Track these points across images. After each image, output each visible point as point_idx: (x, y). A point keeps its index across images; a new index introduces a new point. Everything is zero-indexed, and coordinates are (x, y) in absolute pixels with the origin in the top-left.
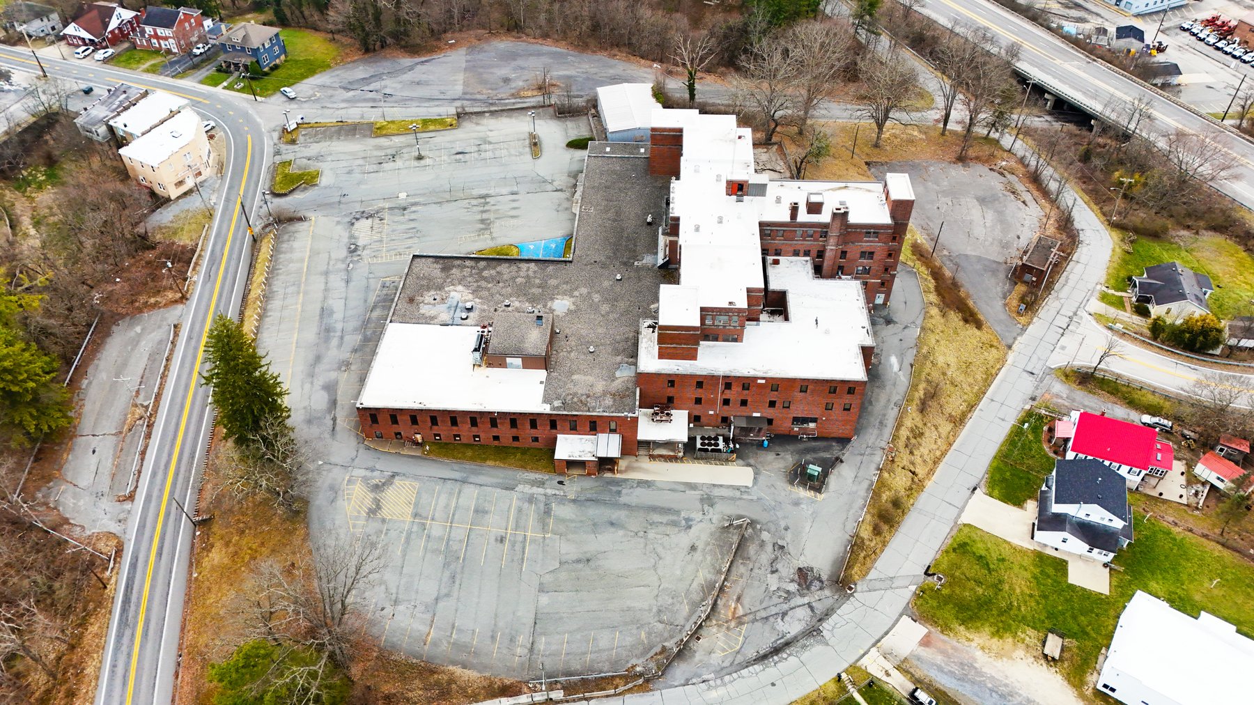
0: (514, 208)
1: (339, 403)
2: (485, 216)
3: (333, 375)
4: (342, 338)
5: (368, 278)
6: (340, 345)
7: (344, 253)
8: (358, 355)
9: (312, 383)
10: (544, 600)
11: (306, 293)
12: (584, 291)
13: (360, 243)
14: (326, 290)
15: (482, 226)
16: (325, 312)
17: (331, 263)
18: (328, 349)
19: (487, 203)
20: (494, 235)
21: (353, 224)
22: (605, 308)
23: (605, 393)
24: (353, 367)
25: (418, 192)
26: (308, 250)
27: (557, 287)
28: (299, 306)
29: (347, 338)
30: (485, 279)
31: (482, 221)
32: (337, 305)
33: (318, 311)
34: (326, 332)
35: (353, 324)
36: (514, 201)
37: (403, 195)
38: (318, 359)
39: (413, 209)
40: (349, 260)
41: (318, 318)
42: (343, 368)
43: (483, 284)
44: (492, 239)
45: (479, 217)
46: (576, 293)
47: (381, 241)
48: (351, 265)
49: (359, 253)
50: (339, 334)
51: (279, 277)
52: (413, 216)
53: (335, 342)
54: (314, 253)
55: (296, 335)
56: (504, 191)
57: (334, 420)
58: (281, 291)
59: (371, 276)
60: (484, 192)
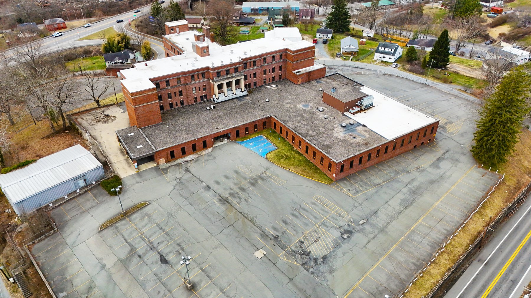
1: (436, 158)
2: (247, 186)
3: (430, 170)
4: (409, 183)
5: (360, 204)
6: (413, 180)
7: (357, 235)
8: (409, 169)
9: (444, 174)
11: (409, 227)
12: (288, 105)
13: (337, 234)
14: (393, 218)
15: (260, 182)
16: (407, 204)
17: (371, 236)
18: (422, 183)
19: (231, 194)
20: (263, 170)
21: (324, 258)
22: (292, 97)
24: (416, 166)
25: (247, 244)
26: (378, 264)
27: (295, 112)
28: (420, 221)
29: (407, 181)
30: (318, 132)
31: (253, 184)
32: (395, 204)
33: (411, 208)
34: (415, 193)
36: (218, 183)
37: (259, 254)
38: (432, 182)
39: (271, 232)
40: (358, 228)
41: (414, 204)
42: (422, 169)
43: (322, 130)
44: (268, 169)
45: (251, 189)
47: (323, 224)
48: (361, 222)
49: (346, 227)
50: (409, 186)
51: (419, 256)
52: (282, 224)
53: (415, 184)
54: (375, 256)
55: (436, 204)
56: (208, 195)
57: (444, 154)
58: (425, 242)
59: (357, 204)
60: (219, 204)
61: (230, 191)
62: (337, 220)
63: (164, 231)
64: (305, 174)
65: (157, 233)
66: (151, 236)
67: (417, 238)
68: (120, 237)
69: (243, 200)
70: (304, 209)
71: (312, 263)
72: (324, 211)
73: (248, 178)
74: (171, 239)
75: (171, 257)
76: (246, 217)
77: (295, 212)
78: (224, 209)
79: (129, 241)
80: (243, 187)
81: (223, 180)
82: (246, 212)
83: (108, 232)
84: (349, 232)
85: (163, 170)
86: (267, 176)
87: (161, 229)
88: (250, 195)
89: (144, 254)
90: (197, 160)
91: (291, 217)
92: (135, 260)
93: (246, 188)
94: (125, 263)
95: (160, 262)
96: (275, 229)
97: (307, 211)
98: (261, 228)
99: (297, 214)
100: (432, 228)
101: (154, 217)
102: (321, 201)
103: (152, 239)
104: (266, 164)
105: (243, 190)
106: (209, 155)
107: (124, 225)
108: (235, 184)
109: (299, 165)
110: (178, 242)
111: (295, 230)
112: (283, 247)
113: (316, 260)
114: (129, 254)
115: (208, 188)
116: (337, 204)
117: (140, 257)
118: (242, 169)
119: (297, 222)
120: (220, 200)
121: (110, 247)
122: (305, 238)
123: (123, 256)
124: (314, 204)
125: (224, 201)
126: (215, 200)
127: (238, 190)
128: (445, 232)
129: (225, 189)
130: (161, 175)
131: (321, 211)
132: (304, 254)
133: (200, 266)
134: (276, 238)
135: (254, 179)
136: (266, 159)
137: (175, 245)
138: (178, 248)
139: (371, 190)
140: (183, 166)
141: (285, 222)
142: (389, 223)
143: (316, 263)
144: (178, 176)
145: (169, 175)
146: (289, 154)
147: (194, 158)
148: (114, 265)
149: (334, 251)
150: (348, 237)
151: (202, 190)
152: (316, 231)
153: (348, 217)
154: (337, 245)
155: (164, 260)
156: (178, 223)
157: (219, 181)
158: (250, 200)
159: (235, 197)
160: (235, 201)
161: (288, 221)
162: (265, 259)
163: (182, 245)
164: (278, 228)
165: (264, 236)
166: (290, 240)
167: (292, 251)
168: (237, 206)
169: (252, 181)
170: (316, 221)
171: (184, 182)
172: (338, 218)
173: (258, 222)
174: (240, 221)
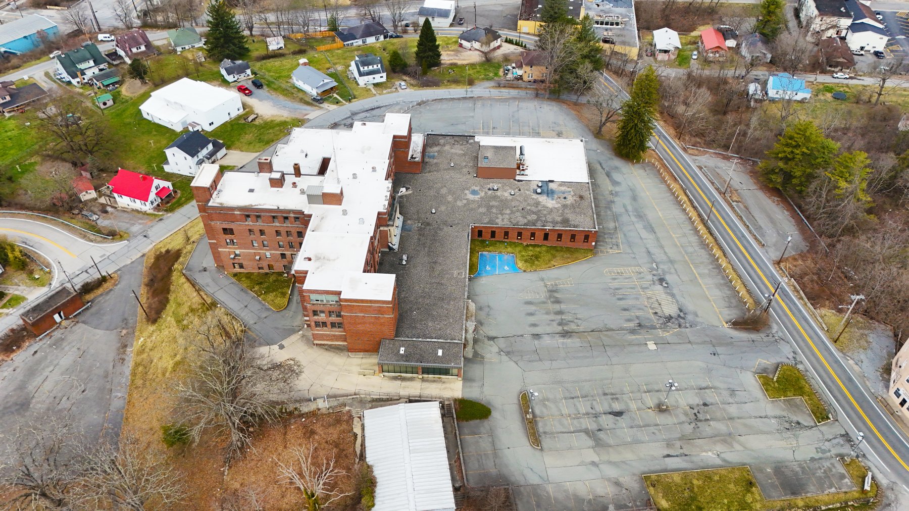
0: (531, 314)
1: (605, 175)
2: (557, 307)
3: (618, 189)
4: (626, 211)
5: (634, 253)
6: (624, 206)
7: (668, 277)
8: (609, 199)
9: (628, 186)
10: (472, 114)
11: (676, 245)
12: (459, 203)
13: (659, 287)
14: (662, 247)
15: (557, 295)
16: (651, 229)
17: (673, 271)
18: (631, 204)
19: (560, 324)
20: (542, 283)
21: (681, 311)
22: (444, 191)
23: (444, 145)
24: (608, 193)
25: (636, 348)
26: (703, 286)
27: (479, 207)
28: (673, 236)
29: (623, 210)
30: (534, 213)
31: (557, 301)
32: (644, 234)
33: (656, 231)
34: (640, 216)
35: (624, 218)
36: (534, 325)
37: (652, 346)
38: (634, 199)
39: (631, 325)
40: (660, 271)
41: (653, 225)
44: (542, 280)
45: (563, 306)
46: (465, 202)
47: (643, 288)
48: (655, 266)
49: (655, 278)
50: (630, 213)
51: (708, 261)
52: (626, 313)
53: (630, 208)
54: (693, 281)
55: (660, 215)
56: (547, 341)
57: (603, 168)
58: (697, 248)
59: (633, 256)
60: (568, 341)
61: (555, 324)
62: (643, 278)
63: (578, 397)
64: (569, 260)
65: (578, 404)
66: (577, 410)
67: (690, 249)
68: (560, 435)
69: (576, 321)
70: (617, 289)
71: (682, 321)
72: (626, 278)
73: (545, 300)
74: (592, 396)
75: (617, 407)
76: (601, 331)
77: (617, 297)
78: (578, 340)
79: (572, 430)
80: (555, 311)
81: (532, 319)
82: (594, 327)
83: (546, 442)
84: (661, 280)
85: (473, 356)
86: (552, 285)
87: (573, 398)
88: (573, 312)
89: (599, 424)
90: (480, 323)
91: (621, 303)
92: (601, 435)
93: (559, 310)
94: (599, 444)
95: (618, 418)
96: (629, 320)
97: (621, 289)
98: (622, 329)
99: (621, 297)
100: (685, 235)
101: (551, 396)
102: (614, 273)
103: (583, 410)
104: (533, 276)
105: (560, 313)
106: (480, 309)
107: (545, 425)
108: (547, 313)
109: (554, 256)
110: (600, 392)
111: (640, 309)
112: (654, 328)
113: (679, 316)
114: (590, 437)
115: (537, 336)
116: (623, 266)
117: (600, 430)
118: (529, 297)
119: (629, 302)
120: (564, 336)
121: (570, 448)
122: (653, 309)
123: (591, 443)
124: (615, 279)
125: (565, 334)
126: (561, 340)
127: (559, 317)
128: (692, 232)
129: (549, 325)
130: (482, 363)
131: (626, 281)
132: (669, 320)
133: (642, 391)
134: (640, 325)
135: (550, 297)
136: (525, 271)
137: (603, 397)
138: (609, 397)
139: (620, 235)
140: (480, 338)
141: (625, 310)
142: (665, 253)
143: (683, 318)
144: (495, 349)
145: (488, 356)
146: (531, 253)
147: (475, 323)
148: (598, 455)
149: (677, 301)
150: (667, 283)
151: (536, 342)
152: (648, 298)
153: (644, 269)
154: (673, 295)
155: (619, 414)
156: (574, 382)
157: (533, 322)
158: (579, 316)
159: (567, 324)
160: (573, 327)
161: (626, 307)
162: (659, 346)
163: (607, 392)
164: (629, 317)
165: (632, 331)
166: (648, 319)
167: (661, 324)
168: (581, 329)
169: (552, 300)
170: (636, 290)
171: (509, 349)
172: (642, 275)
173: (612, 327)
174: (604, 338)
